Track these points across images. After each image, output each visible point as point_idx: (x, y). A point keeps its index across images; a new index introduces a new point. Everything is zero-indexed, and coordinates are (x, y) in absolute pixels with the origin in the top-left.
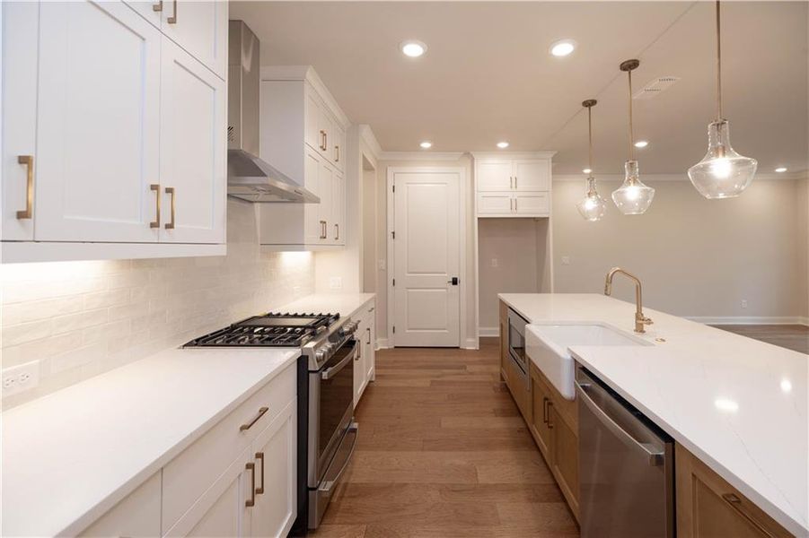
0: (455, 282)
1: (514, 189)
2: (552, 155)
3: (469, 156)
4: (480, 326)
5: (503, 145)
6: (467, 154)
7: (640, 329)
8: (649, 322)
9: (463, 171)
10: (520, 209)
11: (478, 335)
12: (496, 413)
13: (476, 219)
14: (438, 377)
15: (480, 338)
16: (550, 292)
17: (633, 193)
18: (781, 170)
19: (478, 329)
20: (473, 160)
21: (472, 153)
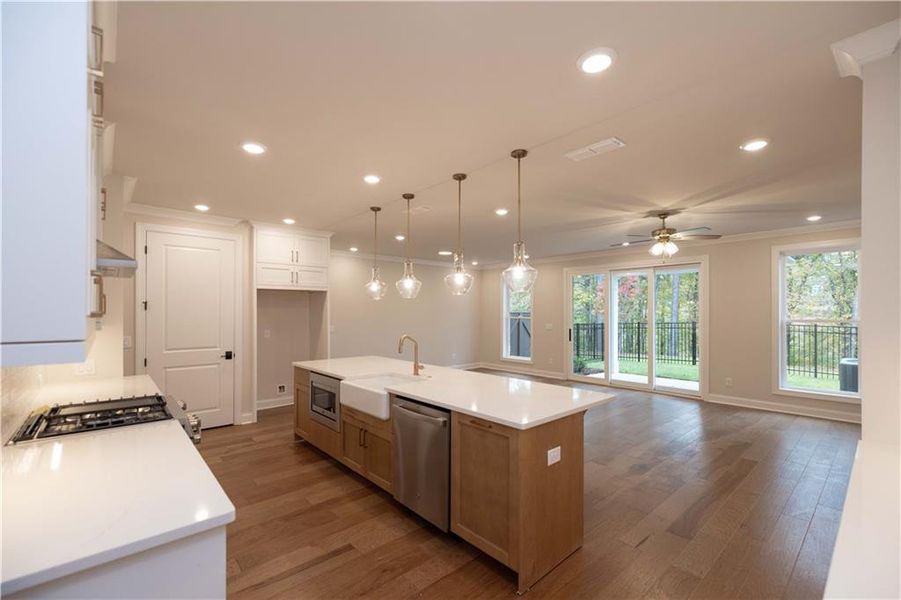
0: (229, 356)
1: (295, 262)
2: (330, 235)
3: (248, 225)
4: (258, 399)
5: (289, 221)
6: (246, 222)
7: (416, 373)
8: (422, 367)
9: (240, 239)
10: (300, 281)
11: (255, 410)
12: (303, 463)
13: (255, 291)
14: (227, 452)
15: (258, 412)
16: (326, 358)
17: (409, 284)
18: (475, 263)
19: (256, 402)
20: (252, 228)
21: (252, 222)
